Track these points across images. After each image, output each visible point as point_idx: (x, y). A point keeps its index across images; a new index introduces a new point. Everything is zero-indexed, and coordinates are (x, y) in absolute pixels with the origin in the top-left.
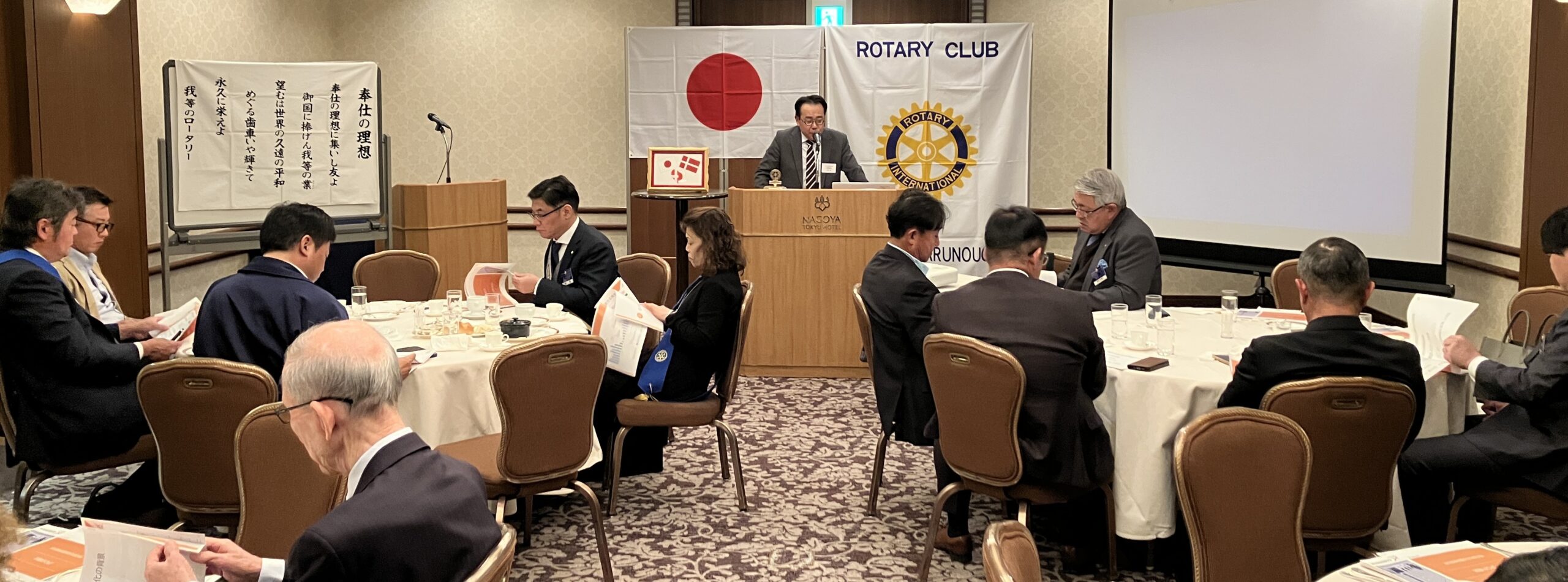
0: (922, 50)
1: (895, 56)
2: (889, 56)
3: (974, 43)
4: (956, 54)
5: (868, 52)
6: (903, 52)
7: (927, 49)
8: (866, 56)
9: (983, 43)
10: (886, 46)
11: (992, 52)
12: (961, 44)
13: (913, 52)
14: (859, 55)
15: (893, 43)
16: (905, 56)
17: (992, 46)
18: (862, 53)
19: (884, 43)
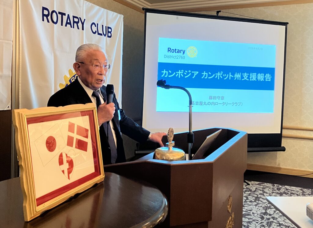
0: (80, 24)
1: (66, 26)
2: (62, 25)
3: (103, 26)
4: (96, 31)
5: (49, 18)
6: (70, 23)
7: (83, 24)
8: (48, 21)
9: (106, 27)
10: (61, 15)
11: (109, 35)
12: (98, 24)
13: (75, 24)
14: (43, 20)
15: (65, 14)
16: (71, 27)
17: (110, 30)
18: (45, 18)
19: (60, 13)
